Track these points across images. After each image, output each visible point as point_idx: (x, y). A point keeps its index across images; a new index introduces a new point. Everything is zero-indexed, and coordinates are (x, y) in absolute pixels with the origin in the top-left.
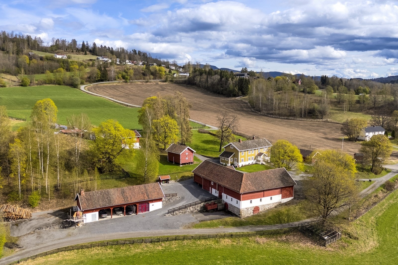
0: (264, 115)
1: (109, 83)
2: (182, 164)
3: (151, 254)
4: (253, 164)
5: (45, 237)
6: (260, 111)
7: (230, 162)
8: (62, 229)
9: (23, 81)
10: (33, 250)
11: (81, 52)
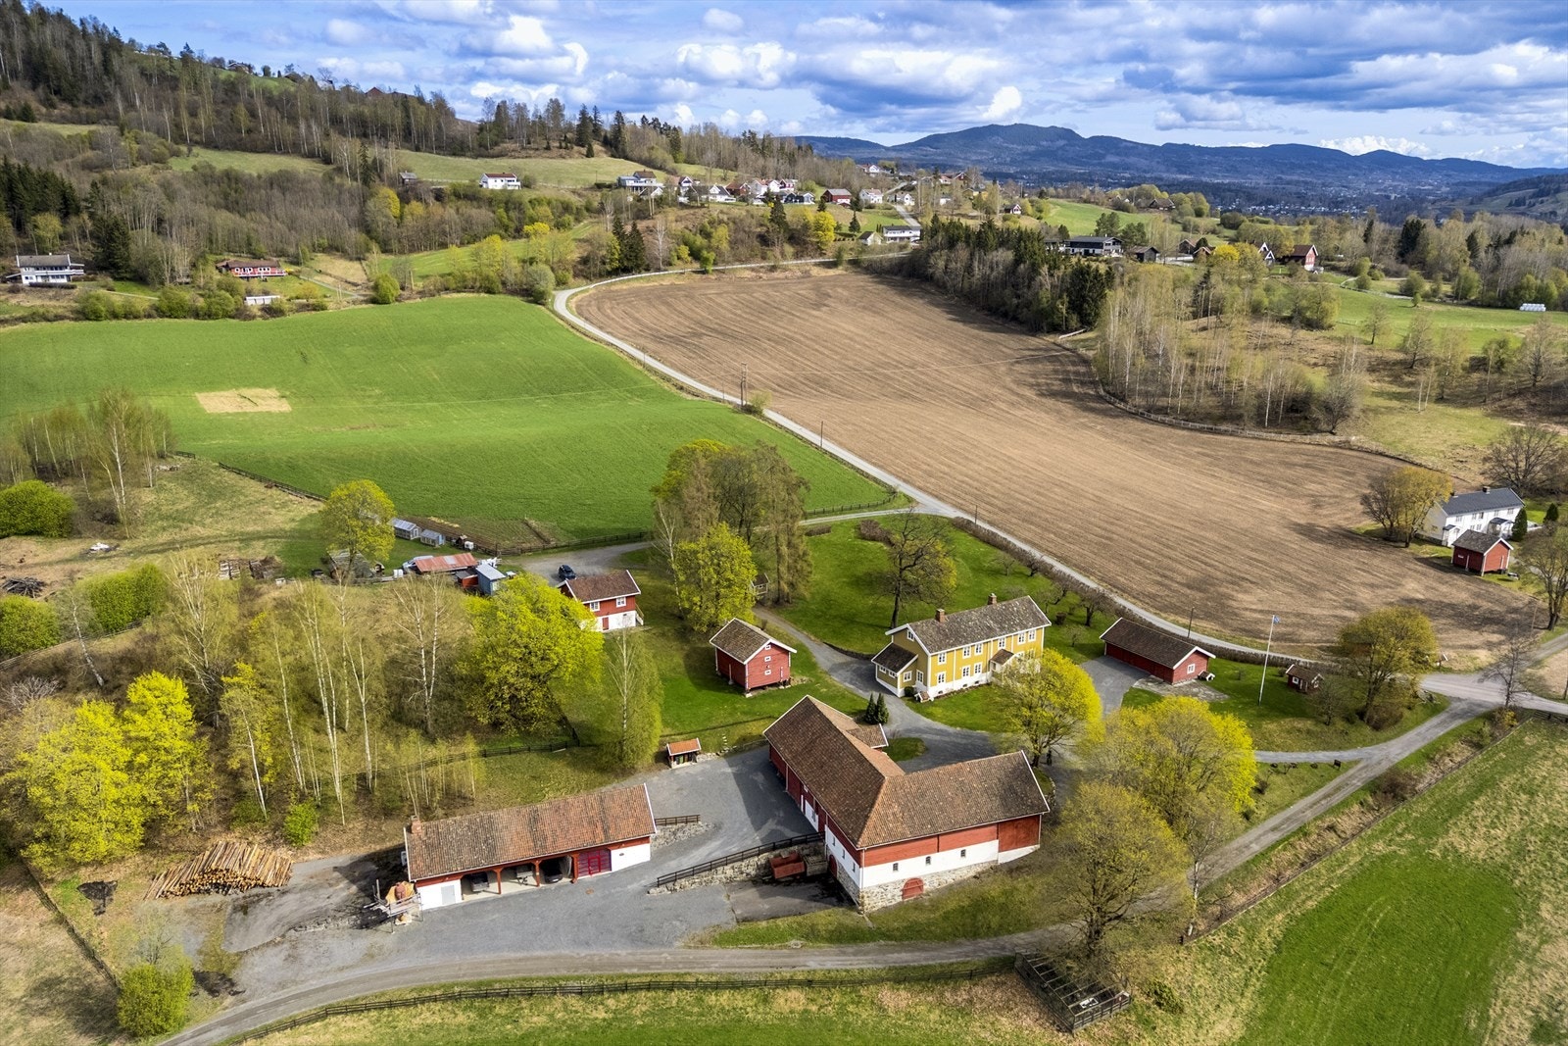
0: (1133, 415)
1: (648, 279)
2: (752, 689)
3: (569, 1036)
4: (977, 687)
5: (307, 959)
6: (1123, 400)
7: (902, 683)
8: (357, 932)
9: (376, 288)
10: (265, 1007)
11: (576, 148)
